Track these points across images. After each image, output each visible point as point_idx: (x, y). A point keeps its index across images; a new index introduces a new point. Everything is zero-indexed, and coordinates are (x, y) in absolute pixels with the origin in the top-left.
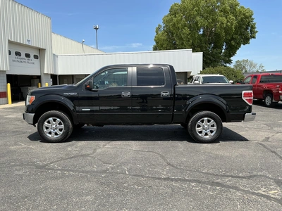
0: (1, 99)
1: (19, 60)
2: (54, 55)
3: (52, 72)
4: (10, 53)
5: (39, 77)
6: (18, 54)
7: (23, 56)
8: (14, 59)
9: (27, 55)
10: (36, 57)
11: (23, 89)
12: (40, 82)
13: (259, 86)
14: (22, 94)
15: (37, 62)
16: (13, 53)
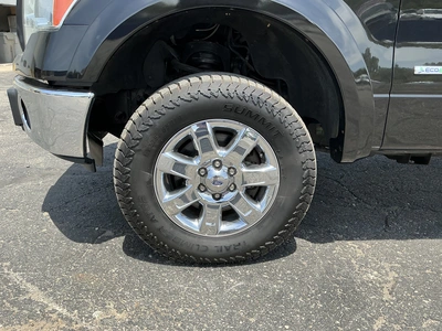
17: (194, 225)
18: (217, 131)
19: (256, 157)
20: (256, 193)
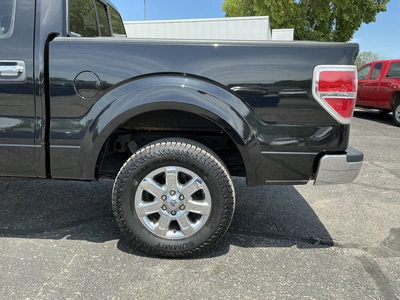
13: (383, 84)
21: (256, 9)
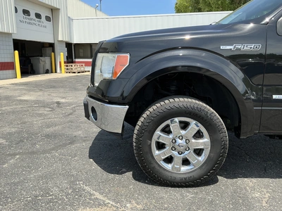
0: (1, 71)
1: (28, 21)
2: (69, 17)
3: (67, 40)
4: (16, 11)
5: (52, 45)
6: (26, 12)
7: (33, 16)
8: (22, 19)
9: (38, 16)
10: (48, 19)
11: (33, 60)
12: (54, 51)
14: (32, 66)
15: (49, 24)
16: (20, 11)
17: (169, 167)
18: (180, 122)
19: (199, 135)
20: (199, 152)
21: (201, 6)
